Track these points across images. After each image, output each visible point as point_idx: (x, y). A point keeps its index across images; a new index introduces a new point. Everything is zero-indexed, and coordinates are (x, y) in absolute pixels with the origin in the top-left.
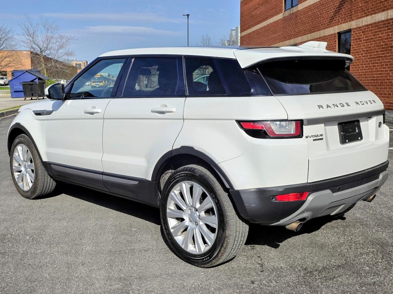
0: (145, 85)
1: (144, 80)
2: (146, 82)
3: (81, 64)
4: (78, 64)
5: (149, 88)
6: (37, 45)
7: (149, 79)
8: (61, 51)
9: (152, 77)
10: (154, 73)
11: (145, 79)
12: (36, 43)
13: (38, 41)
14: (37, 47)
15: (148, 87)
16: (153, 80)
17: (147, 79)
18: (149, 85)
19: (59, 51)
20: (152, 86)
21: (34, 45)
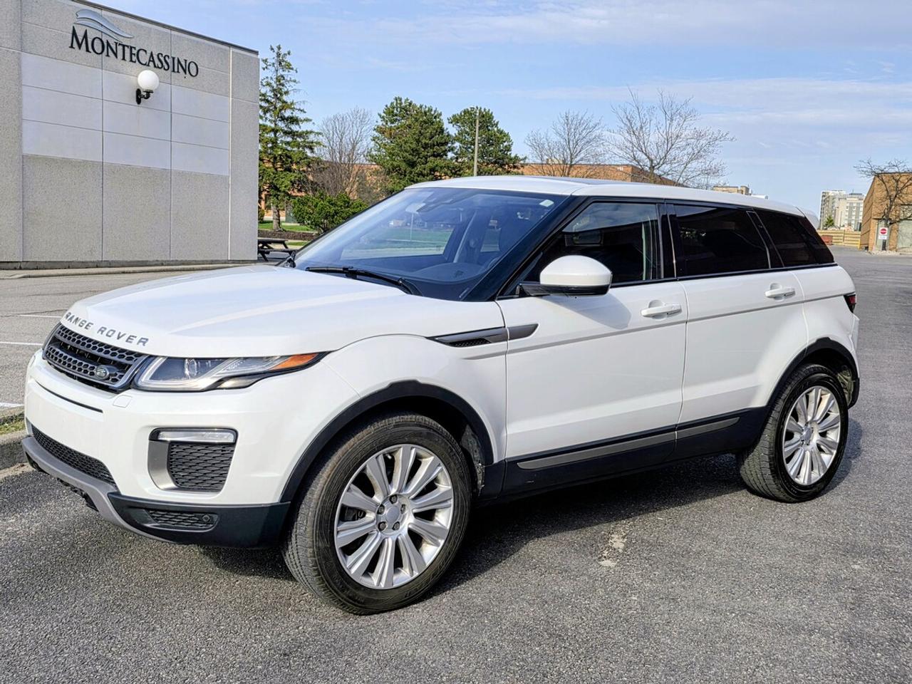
0: (881, 244)
1: (880, 231)
2: (884, 237)
5: (891, 250)
6: (646, 154)
7: (893, 230)
8: (693, 165)
9: (900, 224)
10: (908, 215)
11: (884, 230)
12: (644, 149)
13: (649, 144)
14: (644, 157)
15: (888, 248)
16: (903, 232)
18: (892, 244)
19: (689, 166)
20: (899, 246)
21: (639, 153)
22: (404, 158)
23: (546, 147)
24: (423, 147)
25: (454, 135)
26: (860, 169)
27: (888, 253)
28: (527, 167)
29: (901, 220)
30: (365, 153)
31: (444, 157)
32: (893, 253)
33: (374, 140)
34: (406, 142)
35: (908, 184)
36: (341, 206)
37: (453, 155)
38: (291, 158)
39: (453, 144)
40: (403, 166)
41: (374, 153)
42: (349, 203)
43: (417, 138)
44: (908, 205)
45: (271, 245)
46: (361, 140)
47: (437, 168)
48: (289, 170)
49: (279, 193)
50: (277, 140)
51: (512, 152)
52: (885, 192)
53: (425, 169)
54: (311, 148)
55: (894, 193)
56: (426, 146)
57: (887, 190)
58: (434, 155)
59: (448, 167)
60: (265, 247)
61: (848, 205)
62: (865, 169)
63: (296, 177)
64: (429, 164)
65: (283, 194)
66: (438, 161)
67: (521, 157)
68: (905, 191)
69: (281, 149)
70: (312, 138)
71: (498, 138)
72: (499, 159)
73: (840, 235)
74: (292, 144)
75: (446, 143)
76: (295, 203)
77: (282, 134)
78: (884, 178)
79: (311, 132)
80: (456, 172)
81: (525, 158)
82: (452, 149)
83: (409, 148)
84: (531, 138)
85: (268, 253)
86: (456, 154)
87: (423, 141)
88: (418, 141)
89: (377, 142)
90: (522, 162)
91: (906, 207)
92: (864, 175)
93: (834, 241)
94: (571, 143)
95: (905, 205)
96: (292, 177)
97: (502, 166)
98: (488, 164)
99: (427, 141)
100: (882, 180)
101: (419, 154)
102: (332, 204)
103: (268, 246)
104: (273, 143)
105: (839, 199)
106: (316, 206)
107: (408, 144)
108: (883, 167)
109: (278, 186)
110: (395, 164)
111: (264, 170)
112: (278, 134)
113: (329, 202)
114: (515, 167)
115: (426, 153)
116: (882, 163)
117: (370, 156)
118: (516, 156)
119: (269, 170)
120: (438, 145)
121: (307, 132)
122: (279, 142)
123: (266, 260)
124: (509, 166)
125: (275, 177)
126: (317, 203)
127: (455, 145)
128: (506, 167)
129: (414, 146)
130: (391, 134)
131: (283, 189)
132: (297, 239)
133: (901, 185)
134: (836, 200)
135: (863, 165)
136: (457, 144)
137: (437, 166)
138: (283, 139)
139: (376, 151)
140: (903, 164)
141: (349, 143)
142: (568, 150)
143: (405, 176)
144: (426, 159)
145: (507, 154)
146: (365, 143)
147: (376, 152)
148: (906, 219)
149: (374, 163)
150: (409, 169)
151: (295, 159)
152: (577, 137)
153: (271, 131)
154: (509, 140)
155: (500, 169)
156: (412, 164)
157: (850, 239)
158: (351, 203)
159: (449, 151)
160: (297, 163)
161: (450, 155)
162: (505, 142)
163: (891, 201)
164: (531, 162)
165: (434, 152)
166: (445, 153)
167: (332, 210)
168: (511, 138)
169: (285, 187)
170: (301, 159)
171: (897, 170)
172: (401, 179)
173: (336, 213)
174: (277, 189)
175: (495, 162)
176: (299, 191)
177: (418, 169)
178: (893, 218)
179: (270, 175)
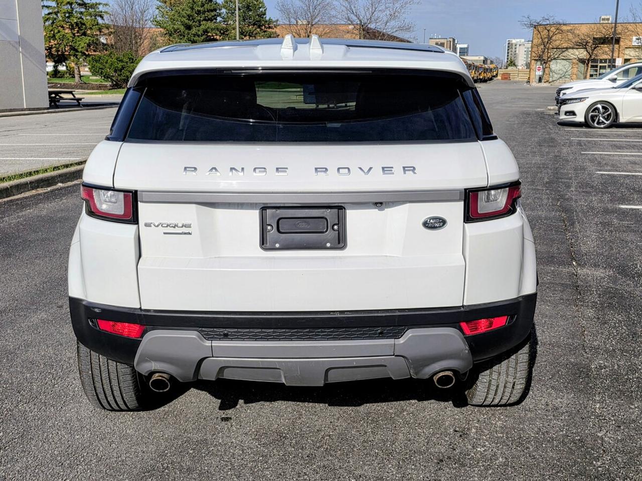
0: (537, 78)
1: (537, 68)
2: (540, 73)
3: (444, 43)
4: (439, 43)
5: (545, 82)
6: (356, 16)
7: (546, 68)
8: (392, 23)
9: (551, 63)
10: (556, 56)
11: (539, 67)
12: (354, 12)
13: (359, 8)
14: (355, 18)
15: (543, 81)
16: (553, 69)
17: (541, 67)
18: (546, 77)
19: (388, 24)
20: (551, 80)
21: (352, 15)
22: (182, 22)
23: (292, 11)
24: (196, 13)
25: (221, 3)
26: (523, 23)
27: (543, 85)
28: (279, 27)
29: (552, 60)
30: (152, 19)
31: (214, 21)
32: (546, 85)
33: (158, 9)
34: (183, 10)
35: (556, 32)
36: (127, 62)
37: (221, 19)
38: (85, 25)
39: (220, 10)
40: (182, 28)
41: (159, 19)
42: (133, 59)
43: (191, 6)
44: (557, 48)
45: (62, 95)
46: (148, 9)
47: (208, 30)
48: (85, 34)
49: (77, 53)
50: (72, 10)
51: (267, 16)
52: (541, 40)
53: (199, 31)
54: (102, 17)
55: (546, 40)
56: (199, 13)
57: (542, 38)
58: (205, 20)
59: (218, 29)
60: (57, 97)
61: (526, 50)
62: (526, 23)
63: (90, 40)
64: (202, 27)
65: (80, 54)
66: (210, 24)
67: (274, 20)
68: (554, 38)
69: (76, 18)
70: (101, 8)
71: (255, 4)
72: (257, 21)
73: (516, 72)
74: (85, 13)
75: (215, 10)
76: (90, 61)
77: (77, 6)
78: (539, 29)
79: (100, 4)
80: (224, 32)
81: (277, 20)
82: (220, 15)
83: (185, 14)
84: (280, 4)
85: (59, 101)
86: (223, 18)
87: (196, 8)
88: (192, 9)
89: (160, 10)
90: (275, 23)
91: (555, 50)
92: (525, 27)
93: (511, 77)
94: (311, 8)
95: (554, 48)
96: (87, 40)
97: (259, 27)
98: (249, 26)
99: (199, 9)
100: (539, 31)
101: (193, 19)
102: (120, 61)
103: (59, 96)
104: (69, 13)
105: (520, 45)
106: (106, 63)
107: (184, 11)
108: (538, 21)
109: (76, 48)
110: (176, 27)
111: (63, 35)
112: (73, 6)
113: (117, 59)
114: (270, 28)
115: (199, 18)
116: (537, 18)
117: (156, 21)
118: (270, 19)
119: (68, 35)
120: (208, 11)
121: (97, 4)
122: (74, 12)
123: (57, 107)
124: (265, 27)
125: (73, 41)
126: (107, 60)
127: (222, 11)
128: (263, 27)
129: (189, 13)
130: (171, 3)
131: (80, 50)
132: (94, 90)
133: (551, 34)
134: (518, 46)
135: (525, 19)
136: (224, 10)
137: (208, 28)
138: (78, 10)
139: (160, 17)
140: (552, 18)
141: (138, 11)
142: (309, 13)
143: (184, 36)
144: (200, 22)
145: (263, 18)
146: (151, 11)
147: (161, 19)
148: (555, 59)
149: (159, 27)
150: (187, 32)
151: (88, 26)
152: (315, 3)
153: (67, 4)
154: (263, 6)
155: (258, 30)
156: (189, 27)
157: (522, 75)
158: (134, 59)
159: (218, 16)
160: (91, 28)
161: (219, 19)
162: (260, 8)
163: (544, 46)
164: (281, 23)
165: (205, 17)
166: (215, 18)
167: (120, 65)
168: (265, 5)
169: (82, 48)
170: (93, 26)
171: (548, 22)
172: (181, 39)
173: (123, 68)
174: (77, 51)
175: (254, 24)
176: (95, 51)
177: (194, 31)
178: (545, 58)
179: (68, 39)
